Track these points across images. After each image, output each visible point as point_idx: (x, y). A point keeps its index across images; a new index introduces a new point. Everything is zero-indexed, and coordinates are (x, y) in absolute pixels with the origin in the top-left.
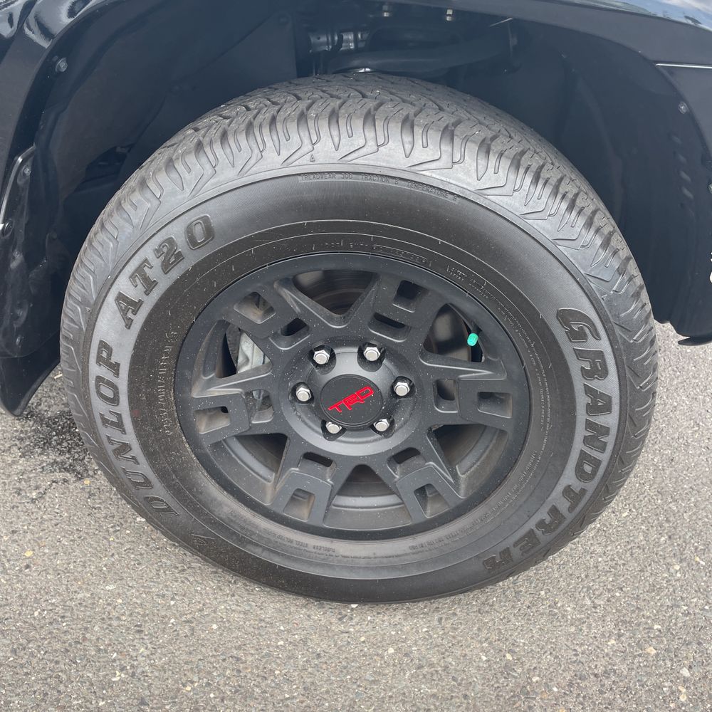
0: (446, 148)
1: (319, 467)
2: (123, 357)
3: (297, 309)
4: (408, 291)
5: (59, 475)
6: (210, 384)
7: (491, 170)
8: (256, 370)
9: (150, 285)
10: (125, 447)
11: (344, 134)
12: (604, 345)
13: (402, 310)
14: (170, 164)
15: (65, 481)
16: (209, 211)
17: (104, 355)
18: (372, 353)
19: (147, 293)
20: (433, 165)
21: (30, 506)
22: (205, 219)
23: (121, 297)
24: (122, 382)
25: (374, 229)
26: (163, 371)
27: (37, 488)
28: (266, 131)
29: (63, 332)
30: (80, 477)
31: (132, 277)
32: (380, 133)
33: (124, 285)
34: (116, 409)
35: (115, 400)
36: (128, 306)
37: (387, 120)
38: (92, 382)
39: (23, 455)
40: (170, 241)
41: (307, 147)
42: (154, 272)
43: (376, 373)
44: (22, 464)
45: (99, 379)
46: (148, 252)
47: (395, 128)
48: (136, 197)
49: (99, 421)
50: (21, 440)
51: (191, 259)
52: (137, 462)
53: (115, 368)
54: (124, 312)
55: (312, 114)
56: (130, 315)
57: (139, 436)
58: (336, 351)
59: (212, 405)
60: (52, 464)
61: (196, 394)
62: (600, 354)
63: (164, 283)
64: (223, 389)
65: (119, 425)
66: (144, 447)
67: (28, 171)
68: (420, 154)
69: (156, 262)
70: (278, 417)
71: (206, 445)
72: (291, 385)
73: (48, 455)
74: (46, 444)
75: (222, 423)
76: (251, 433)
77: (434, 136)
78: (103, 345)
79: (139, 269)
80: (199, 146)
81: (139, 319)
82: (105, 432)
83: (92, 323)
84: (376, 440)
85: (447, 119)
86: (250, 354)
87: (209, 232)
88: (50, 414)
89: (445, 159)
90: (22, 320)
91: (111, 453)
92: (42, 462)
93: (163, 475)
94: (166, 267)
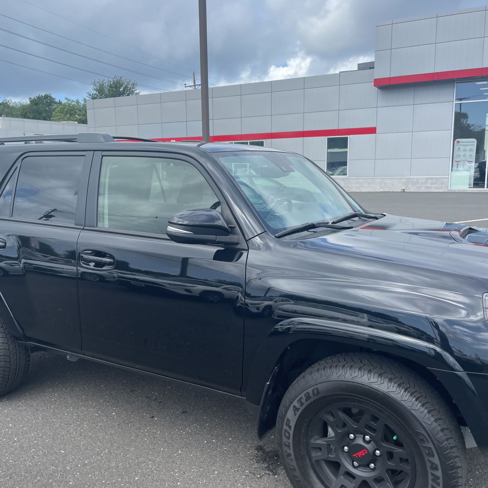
0: (379, 379)
1: (351, 479)
2: (293, 424)
3: (343, 419)
4: (375, 419)
5: (267, 472)
6: (317, 439)
7: (392, 387)
8: (332, 437)
9: (302, 404)
10: (289, 455)
11: (353, 372)
12: (431, 445)
13: (373, 424)
14: (311, 373)
15: (269, 474)
16: (319, 386)
17: (288, 423)
18: (367, 438)
19: (301, 406)
20: (376, 383)
21: (257, 480)
22: (317, 389)
23: (294, 406)
24: (291, 432)
25: (362, 398)
26: (303, 431)
27: (260, 474)
28: (334, 369)
29: (278, 415)
30: (274, 474)
31: (298, 401)
32: (362, 373)
33: (295, 403)
34: (288, 441)
35: (289, 438)
36: (296, 409)
37: (374, 373)
38: (284, 431)
39: (257, 462)
40: (308, 393)
41: (344, 374)
42: (303, 401)
43: (368, 445)
44: (256, 465)
45: (286, 430)
46: (302, 395)
47: (366, 372)
48: (302, 380)
49: (283, 444)
50: (257, 457)
51: (313, 399)
52: (292, 461)
53: (290, 427)
54: (295, 411)
55: (346, 366)
56: (296, 412)
57: (294, 452)
58: (356, 435)
59: (317, 446)
60: (266, 468)
61: (312, 441)
62: (430, 448)
63: (306, 404)
64: (321, 441)
65: (289, 446)
66: (295, 456)
67: (277, 370)
68: (372, 380)
69: (304, 398)
70: (337, 456)
71: (314, 460)
72: (342, 445)
73: (265, 464)
74: (265, 460)
75: (319, 454)
76: (328, 460)
77: (377, 375)
78: (288, 420)
79: (300, 400)
80: (318, 370)
81: (298, 413)
82: (285, 448)
83: (286, 413)
84: (370, 472)
85: (382, 371)
86: (331, 432)
87: (318, 392)
88: (267, 450)
89: (379, 382)
90: (268, 410)
91: (285, 456)
92: (262, 466)
93: (299, 467)
94: (307, 400)
